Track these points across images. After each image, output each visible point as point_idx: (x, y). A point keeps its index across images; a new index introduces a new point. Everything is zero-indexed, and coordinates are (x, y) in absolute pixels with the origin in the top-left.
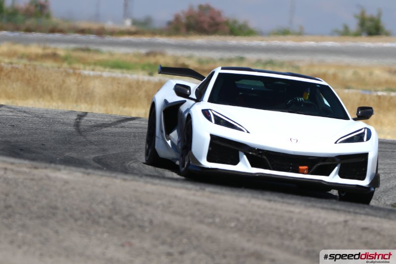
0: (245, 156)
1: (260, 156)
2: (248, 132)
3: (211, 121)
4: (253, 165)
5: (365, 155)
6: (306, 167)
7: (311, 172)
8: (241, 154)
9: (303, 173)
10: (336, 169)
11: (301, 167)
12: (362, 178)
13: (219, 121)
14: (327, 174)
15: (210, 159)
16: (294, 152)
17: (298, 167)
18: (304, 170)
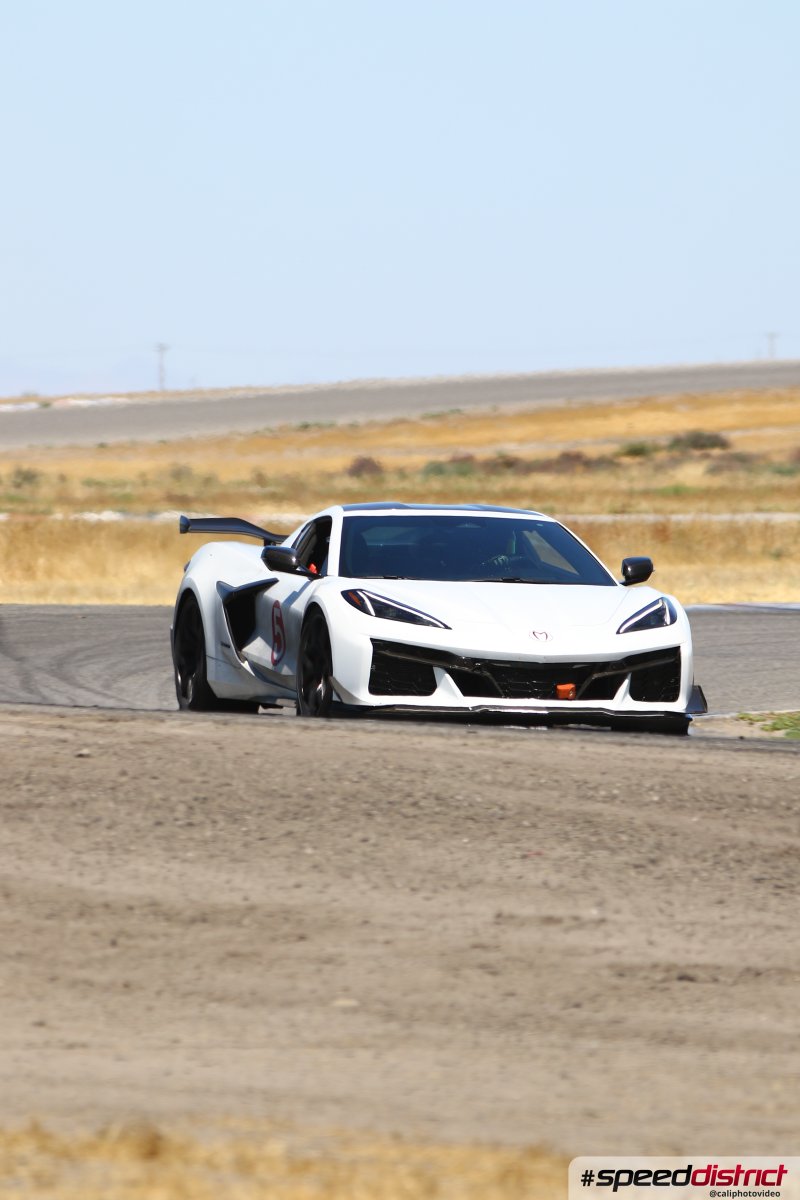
0: (447, 676)
1: (477, 672)
2: (447, 627)
3: (368, 613)
4: (466, 692)
5: (674, 652)
6: (570, 686)
7: (580, 693)
8: (438, 672)
9: (567, 699)
10: (626, 683)
11: (560, 687)
12: (672, 696)
13: (384, 610)
14: (610, 696)
15: (375, 688)
16: (545, 657)
17: (555, 687)
18: (568, 692)
